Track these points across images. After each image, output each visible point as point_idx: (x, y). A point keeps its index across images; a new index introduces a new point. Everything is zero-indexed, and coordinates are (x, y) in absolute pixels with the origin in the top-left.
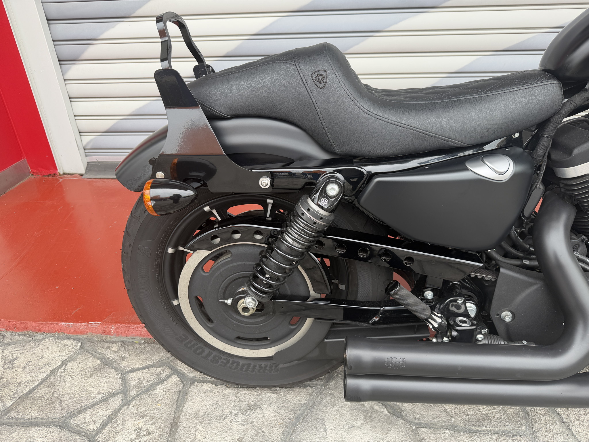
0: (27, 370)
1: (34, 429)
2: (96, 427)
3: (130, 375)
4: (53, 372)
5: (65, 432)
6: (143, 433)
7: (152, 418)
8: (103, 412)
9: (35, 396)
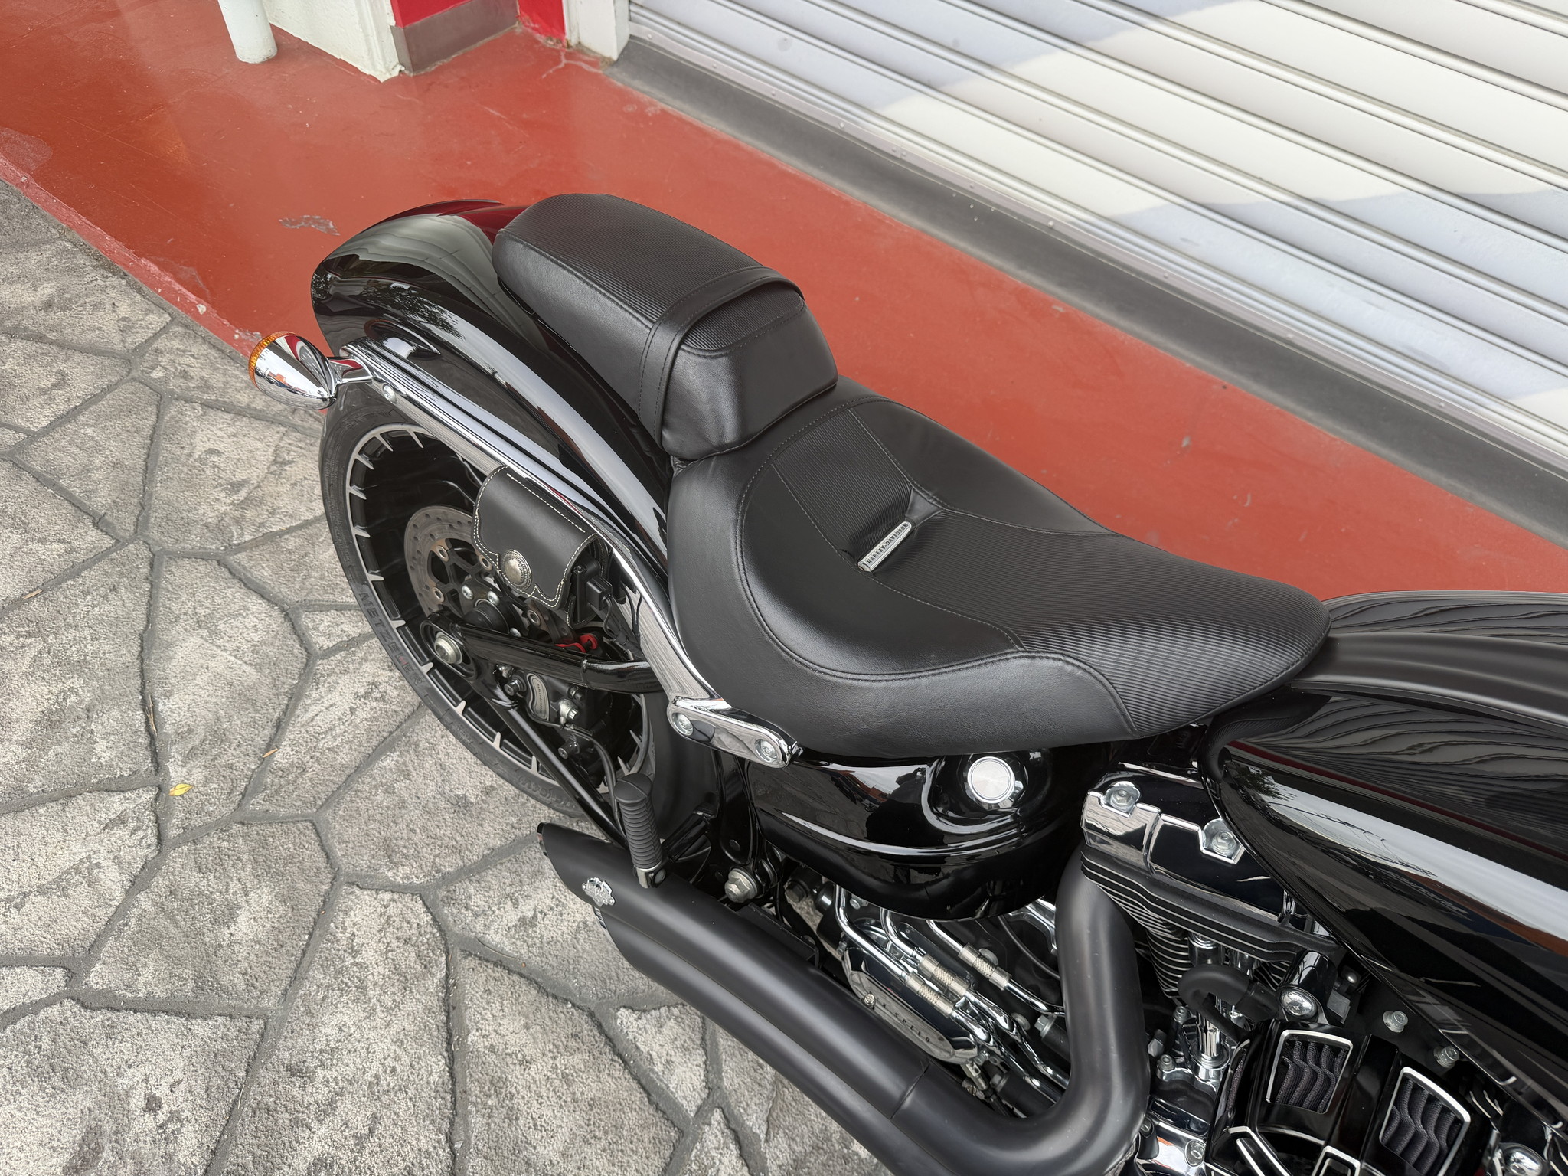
0: (295, 492)
1: (255, 598)
2: (327, 643)
5: (287, 627)
6: (376, 694)
9: (282, 544)
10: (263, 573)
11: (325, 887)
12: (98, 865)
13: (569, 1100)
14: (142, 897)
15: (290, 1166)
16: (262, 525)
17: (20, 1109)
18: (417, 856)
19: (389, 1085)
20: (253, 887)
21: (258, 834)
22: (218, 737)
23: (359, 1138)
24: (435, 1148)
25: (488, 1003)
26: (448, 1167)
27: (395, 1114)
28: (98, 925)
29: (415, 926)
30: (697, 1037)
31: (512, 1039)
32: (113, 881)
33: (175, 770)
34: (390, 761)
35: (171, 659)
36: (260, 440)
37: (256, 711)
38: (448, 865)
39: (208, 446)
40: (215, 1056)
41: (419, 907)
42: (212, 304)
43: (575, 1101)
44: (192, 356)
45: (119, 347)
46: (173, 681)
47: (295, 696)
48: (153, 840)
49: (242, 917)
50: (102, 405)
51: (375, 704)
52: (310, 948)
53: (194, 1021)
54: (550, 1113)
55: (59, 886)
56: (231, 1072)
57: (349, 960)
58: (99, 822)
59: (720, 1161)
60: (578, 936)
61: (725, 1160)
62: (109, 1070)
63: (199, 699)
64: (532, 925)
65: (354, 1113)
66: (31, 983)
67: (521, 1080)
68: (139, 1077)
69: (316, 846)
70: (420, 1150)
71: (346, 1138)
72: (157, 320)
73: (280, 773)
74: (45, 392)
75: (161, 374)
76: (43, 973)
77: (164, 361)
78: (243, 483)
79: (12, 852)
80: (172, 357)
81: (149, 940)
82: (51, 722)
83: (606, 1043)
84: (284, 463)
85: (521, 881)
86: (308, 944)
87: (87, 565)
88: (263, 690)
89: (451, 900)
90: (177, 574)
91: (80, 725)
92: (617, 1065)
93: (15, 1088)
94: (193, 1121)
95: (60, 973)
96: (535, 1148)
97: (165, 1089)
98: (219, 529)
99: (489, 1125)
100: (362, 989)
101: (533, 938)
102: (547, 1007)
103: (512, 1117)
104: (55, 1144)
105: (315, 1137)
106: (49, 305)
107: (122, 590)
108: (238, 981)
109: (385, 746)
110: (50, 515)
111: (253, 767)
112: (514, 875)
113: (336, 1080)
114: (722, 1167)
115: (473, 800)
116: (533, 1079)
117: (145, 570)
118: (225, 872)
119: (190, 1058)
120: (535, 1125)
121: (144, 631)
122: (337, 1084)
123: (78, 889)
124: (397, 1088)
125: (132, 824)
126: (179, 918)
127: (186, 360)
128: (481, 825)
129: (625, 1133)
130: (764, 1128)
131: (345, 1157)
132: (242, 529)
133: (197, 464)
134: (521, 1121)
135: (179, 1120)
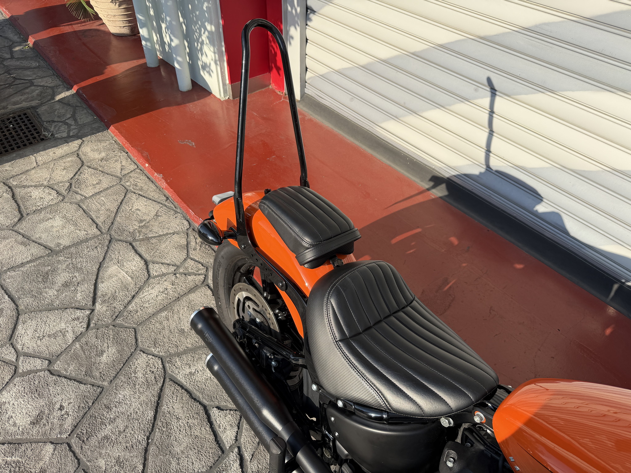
0: (160, 225)
1: (138, 256)
2: (155, 274)
3: (189, 260)
4: (167, 234)
5: (145, 267)
6: (166, 292)
7: (175, 288)
8: (164, 270)
9: (151, 241)
10: (142, 250)
11: (132, 350)
12: (67, 331)
13: (189, 434)
14: (77, 343)
15: (97, 436)
16: (146, 234)
17: (24, 401)
18: (164, 346)
19: (134, 417)
20: (111, 346)
21: (117, 330)
22: (114, 298)
23: (120, 432)
24: (142, 440)
25: (173, 397)
26: (145, 447)
27: (133, 426)
28: (62, 349)
29: (157, 368)
30: (237, 422)
31: (176, 410)
32: (70, 337)
33: (98, 306)
34: (164, 314)
35: (107, 271)
36: (153, 208)
37: (128, 292)
38: (172, 351)
39: (137, 207)
40: (84, 397)
41: (160, 362)
42: (150, 164)
43: (191, 435)
44: (140, 179)
45: (119, 175)
46: (106, 278)
47: (140, 289)
48: (85, 326)
49: (105, 355)
50: (109, 191)
51: (165, 295)
52: (123, 368)
53: (81, 385)
54: (182, 437)
55: (55, 336)
56: (88, 403)
57: (133, 375)
58: (72, 318)
59: (233, 465)
60: (207, 381)
61: (235, 465)
62: (52, 395)
63: (111, 285)
64: (193, 375)
65: (121, 424)
66: (38, 364)
67: (176, 424)
68: (60, 399)
69: (133, 337)
70: (138, 440)
71: (116, 431)
72: (133, 167)
73: (129, 312)
74: (94, 185)
75: (129, 184)
76: (42, 361)
77: (131, 180)
78: (145, 220)
79: (44, 323)
80: (134, 179)
81: (76, 357)
82: (66, 285)
83: (206, 418)
84: (159, 216)
85: (194, 360)
86: (122, 367)
87: (91, 239)
88: (132, 286)
89: (170, 362)
90: (116, 246)
91: (75, 287)
92: (208, 426)
93: (24, 394)
94: (72, 416)
95: (47, 362)
96: (174, 447)
97: (67, 404)
98: (132, 234)
99: (161, 436)
100: (135, 385)
101: (192, 379)
102: (191, 402)
103: (169, 436)
104: (30, 414)
105: (107, 429)
106: (102, 160)
107: (98, 248)
108: (98, 374)
109: (164, 309)
110: (85, 223)
111: (122, 309)
112: (192, 358)
113: (118, 412)
114: (233, 467)
115: (186, 331)
116: (180, 425)
117: (107, 243)
118: (104, 340)
119: (77, 396)
120: (176, 440)
121: (102, 262)
122: (118, 413)
123: (60, 337)
124: (136, 419)
125: (81, 320)
126: (86, 352)
127: (138, 180)
128: (186, 340)
129: (204, 449)
130: (251, 457)
131: (114, 437)
132: (140, 234)
133: (132, 213)
134: (172, 438)
135: (68, 415)
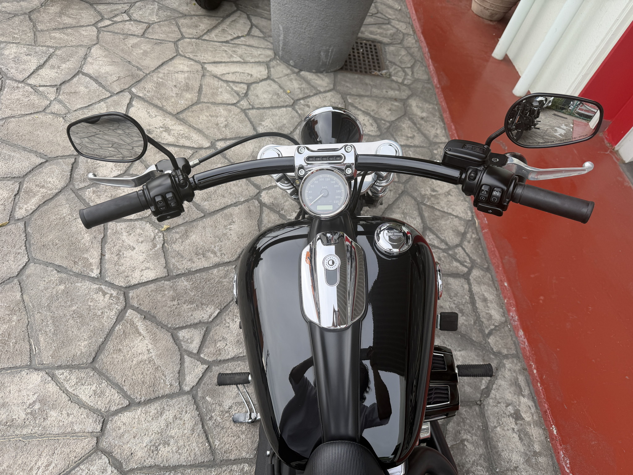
10: (426, 214)
16: (433, 204)
45: (431, 139)
50: (418, 149)
74: (407, 137)
78: (436, 191)
84: (449, 194)
90: (406, 199)
98: (423, 196)
106: (422, 118)
107: (392, 192)
